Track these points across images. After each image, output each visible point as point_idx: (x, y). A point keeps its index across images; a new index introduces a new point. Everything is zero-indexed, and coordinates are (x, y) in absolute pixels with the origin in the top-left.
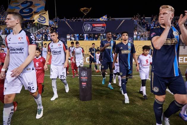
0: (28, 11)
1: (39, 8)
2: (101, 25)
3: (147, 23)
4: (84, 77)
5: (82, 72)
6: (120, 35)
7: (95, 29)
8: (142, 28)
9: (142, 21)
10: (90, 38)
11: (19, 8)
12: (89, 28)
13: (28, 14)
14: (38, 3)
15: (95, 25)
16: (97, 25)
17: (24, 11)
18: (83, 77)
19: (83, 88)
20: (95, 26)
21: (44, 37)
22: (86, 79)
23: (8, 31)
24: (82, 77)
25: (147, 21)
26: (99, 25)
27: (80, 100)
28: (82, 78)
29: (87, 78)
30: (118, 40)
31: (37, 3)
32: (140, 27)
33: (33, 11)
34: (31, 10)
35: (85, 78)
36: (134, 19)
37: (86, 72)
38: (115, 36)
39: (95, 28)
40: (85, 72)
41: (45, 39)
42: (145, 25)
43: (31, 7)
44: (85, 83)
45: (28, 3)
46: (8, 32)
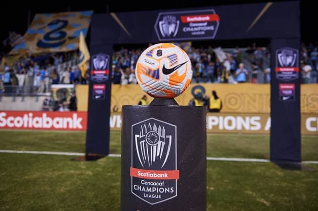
4: (157, 166)
5: (137, 130)
7: (188, 29)
11: (43, 32)
12: (172, 28)
15: (189, 19)
18: (146, 167)
22: (169, 183)
24: (137, 165)
26: (200, 19)
28: (140, 174)
35: (165, 176)
37: (169, 131)
39: (189, 26)
40: (161, 132)
43: (63, 30)
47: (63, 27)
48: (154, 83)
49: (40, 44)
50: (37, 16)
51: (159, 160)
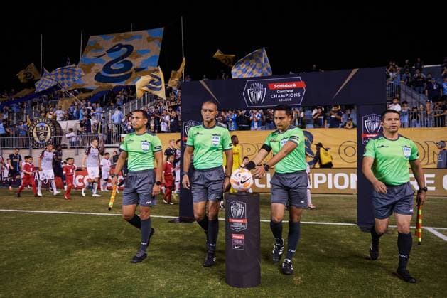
0: (122, 66)
1: (146, 61)
2: (291, 86)
3: (430, 79)
4: (239, 218)
5: (232, 205)
6: (349, 115)
7: (276, 96)
8: (416, 95)
9: (412, 75)
10: (267, 124)
11: (102, 62)
12: (259, 95)
13: (122, 74)
14: (145, 48)
15: (276, 86)
16: (282, 86)
17: (112, 67)
18: (235, 218)
19: (236, 250)
20: (277, 89)
21: (152, 125)
22: (243, 224)
23: (75, 111)
24: (232, 218)
25: (429, 76)
26: (286, 86)
27: (228, 283)
28: (233, 221)
29: (246, 221)
30: (342, 127)
31: (141, 49)
32: (410, 91)
33: (133, 67)
34: (129, 65)
35: (242, 221)
36: (392, 71)
37: (243, 205)
38: (335, 118)
39: (276, 93)
40: (240, 206)
41: (155, 127)
42: (423, 86)
43: (128, 59)
44: (242, 237)
45: (123, 49)
46: (75, 114)
47: (127, 54)
48: (238, 186)
49: (99, 78)
50: (92, 38)
51: (240, 216)
